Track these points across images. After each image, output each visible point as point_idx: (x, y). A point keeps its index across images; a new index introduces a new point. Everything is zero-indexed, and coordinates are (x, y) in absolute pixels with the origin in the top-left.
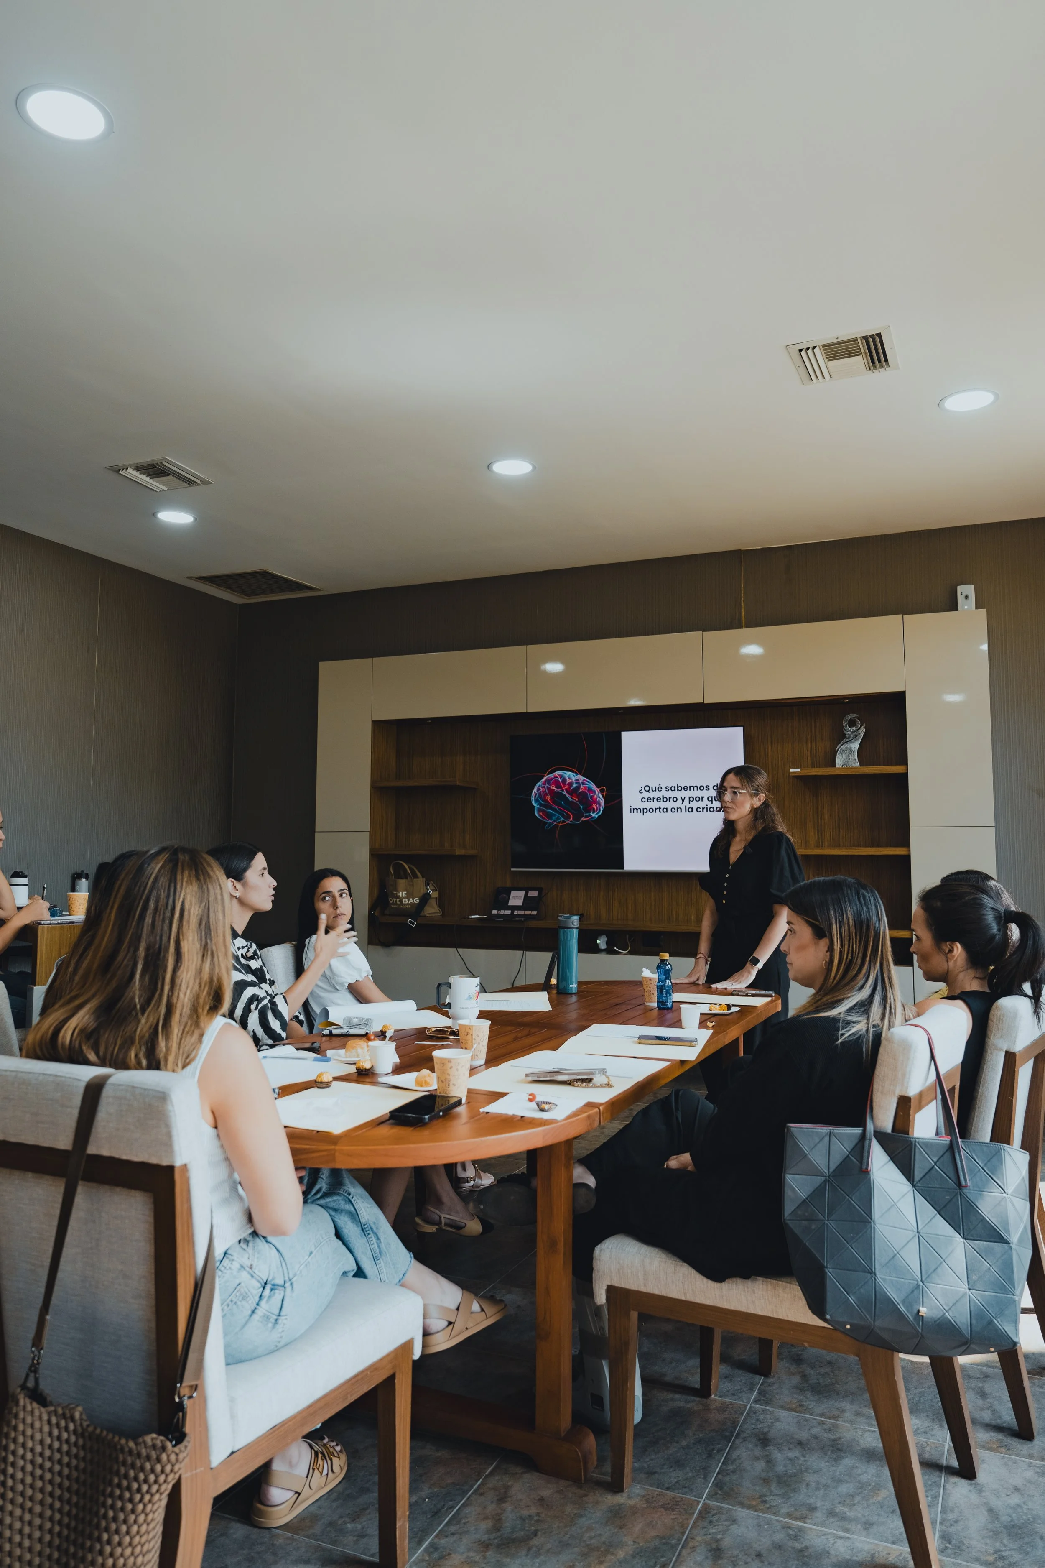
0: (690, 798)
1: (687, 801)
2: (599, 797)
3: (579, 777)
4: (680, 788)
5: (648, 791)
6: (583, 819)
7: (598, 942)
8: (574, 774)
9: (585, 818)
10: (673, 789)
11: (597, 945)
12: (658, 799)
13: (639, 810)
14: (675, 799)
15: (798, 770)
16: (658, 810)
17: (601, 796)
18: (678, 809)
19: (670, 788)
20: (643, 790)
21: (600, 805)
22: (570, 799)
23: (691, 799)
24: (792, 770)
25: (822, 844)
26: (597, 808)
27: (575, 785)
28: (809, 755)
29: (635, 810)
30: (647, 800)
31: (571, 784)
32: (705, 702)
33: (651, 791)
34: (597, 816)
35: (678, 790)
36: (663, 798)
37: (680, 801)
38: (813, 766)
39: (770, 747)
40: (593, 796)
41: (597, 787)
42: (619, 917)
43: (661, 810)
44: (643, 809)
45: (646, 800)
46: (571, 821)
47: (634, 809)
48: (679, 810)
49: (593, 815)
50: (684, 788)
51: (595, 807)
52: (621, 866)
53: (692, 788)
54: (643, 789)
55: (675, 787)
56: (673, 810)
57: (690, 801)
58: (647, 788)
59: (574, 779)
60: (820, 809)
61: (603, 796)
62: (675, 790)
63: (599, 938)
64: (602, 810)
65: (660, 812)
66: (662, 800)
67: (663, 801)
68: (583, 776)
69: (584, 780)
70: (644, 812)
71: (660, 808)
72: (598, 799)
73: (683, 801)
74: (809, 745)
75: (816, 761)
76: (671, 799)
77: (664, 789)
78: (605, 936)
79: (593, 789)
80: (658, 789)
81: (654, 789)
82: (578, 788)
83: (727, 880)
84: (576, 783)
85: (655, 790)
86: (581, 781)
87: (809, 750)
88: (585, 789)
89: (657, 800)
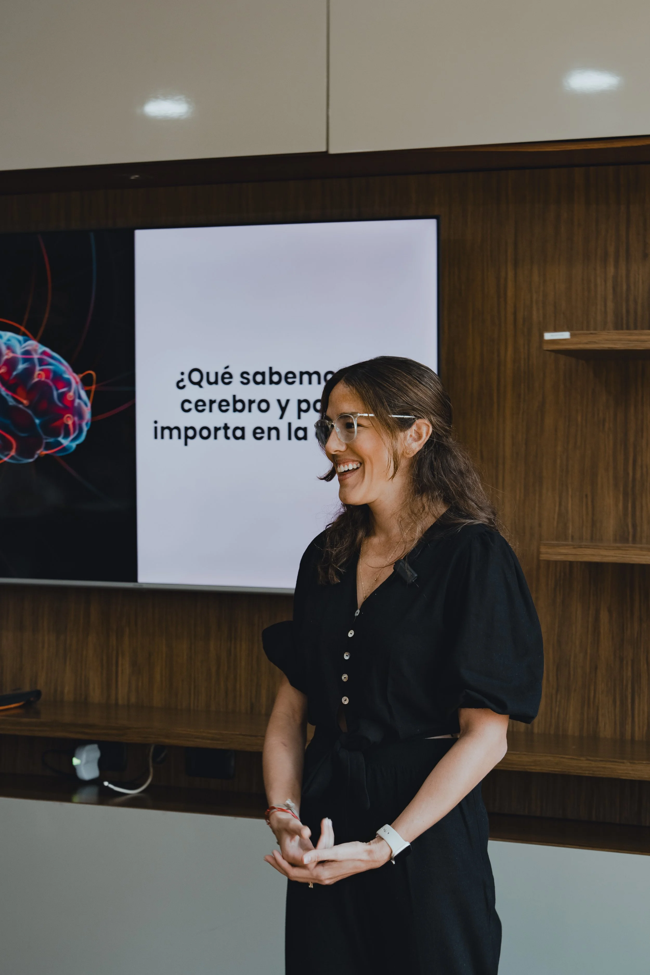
0: (300, 402)
1: (292, 409)
2: (80, 398)
3: (32, 344)
4: (275, 378)
5: (199, 384)
6: (42, 452)
7: (76, 761)
8: (21, 338)
9: (46, 448)
10: (259, 378)
11: (73, 769)
12: (223, 406)
13: (175, 432)
14: (264, 406)
15: (566, 335)
16: (221, 433)
17: (83, 394)
18: (270, 429)
19: (251, 377)
20: (186, 382)
21: (81, 416)
22: (11, 402)
23: (304, 406)
24: (548, 336)
25: (634, 536)
26: (74, 423)
27: (21, 367)
28: (610, 297)
29: (167, 432)
30: (196, 406)
31: (11, 364)
32: (332, 151)
33: (204, 383)
34: (74, 445)
35: (271, 382)
36: (235, 402)
37: (275, 409)
38: (618, 326)
39: (511, 274)
40: (64, 395)
41: (76, 370)
42: (133, 700)
43: (230, 433)
44: (187, 429)
45: (192, 406)
46: (12, 458)
47: (163, 429)
48: (273, 433)
49: (65, 442)
50: (286, 378)
51: (70, 423)
52: (133, 576)
53: (306, 377)
54: (186, 377)
55: (263, 374)
56: (258, 433)
57: (300, 410)
58: (196, 377)
59: (19, 350)
60: (632, 439)
61: (88, 393)
62: (263, 382)
63: (77, 752)
64: (85, 429)
65: (227, 438)
66: (231, 408)
67: (235, 410)
68: (42, 342)
69: (44, 353)
70: (187, 437)
71: (226, 428)
72: (77, 401)
73: (283, 409)
74: (611, 270)
75: (628, 311)
76: (254, 406)
77: (237, 378)
78: (95, 746)
79: (66, 376)
80: (223, 378)
81: (212, 379)
82: (29, 372)
83: (349, 645)
84: (25, 361)
85: (216, 382)
86: (36, 357)
87: (610, 284)
88: (47, 377)
89: (220, 406)
